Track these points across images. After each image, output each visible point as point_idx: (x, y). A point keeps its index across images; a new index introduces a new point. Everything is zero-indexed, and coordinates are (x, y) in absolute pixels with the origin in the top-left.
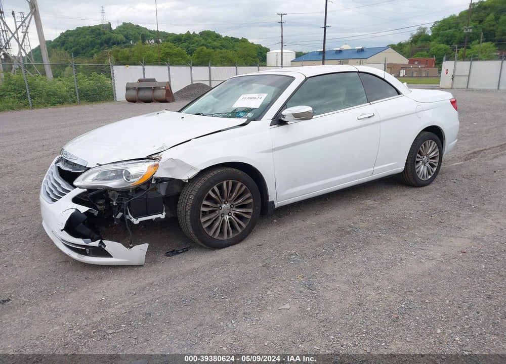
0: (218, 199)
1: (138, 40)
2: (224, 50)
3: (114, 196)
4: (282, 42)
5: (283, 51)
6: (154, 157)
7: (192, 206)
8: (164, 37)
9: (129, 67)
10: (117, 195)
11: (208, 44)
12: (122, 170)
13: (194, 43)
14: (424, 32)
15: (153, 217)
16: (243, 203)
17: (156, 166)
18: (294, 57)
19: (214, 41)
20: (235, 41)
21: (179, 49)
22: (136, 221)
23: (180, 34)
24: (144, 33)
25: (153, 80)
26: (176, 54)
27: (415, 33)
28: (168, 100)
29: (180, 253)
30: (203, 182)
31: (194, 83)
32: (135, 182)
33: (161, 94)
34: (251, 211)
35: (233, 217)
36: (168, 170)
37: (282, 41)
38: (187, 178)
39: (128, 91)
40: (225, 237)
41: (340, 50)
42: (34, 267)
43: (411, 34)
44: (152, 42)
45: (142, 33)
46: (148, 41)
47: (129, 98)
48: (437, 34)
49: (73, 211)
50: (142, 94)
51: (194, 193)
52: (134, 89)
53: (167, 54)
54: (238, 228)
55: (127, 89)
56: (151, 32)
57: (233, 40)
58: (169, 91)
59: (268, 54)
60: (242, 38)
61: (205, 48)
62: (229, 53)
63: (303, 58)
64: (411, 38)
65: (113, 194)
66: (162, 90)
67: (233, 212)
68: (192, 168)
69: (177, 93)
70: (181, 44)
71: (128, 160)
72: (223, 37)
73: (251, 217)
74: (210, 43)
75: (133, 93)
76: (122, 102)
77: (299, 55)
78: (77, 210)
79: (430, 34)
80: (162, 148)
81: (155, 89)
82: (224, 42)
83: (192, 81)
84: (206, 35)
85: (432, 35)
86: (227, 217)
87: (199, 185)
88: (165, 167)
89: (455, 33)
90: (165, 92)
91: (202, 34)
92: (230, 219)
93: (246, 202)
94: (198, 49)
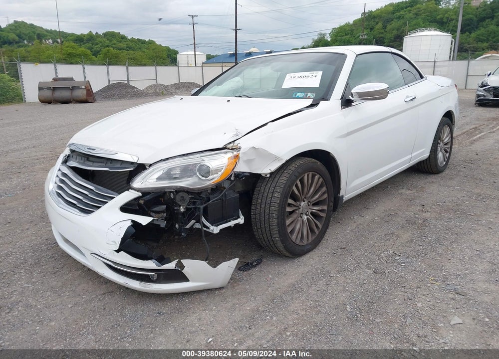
0: (299, 195)
1: (34, 40)
2: (131, 52)
3: (183, 199)
4: (194, 44)
5: (196, 53)
6: (230, 146)
7: (279, 206)
8: (63, 36)
9: (39, 65)
10: (188, 197)
11: (113, 45)
12: (195, 165)
13: (97, 44)
14: (324, 37)
15: (232, 223)
16: (320, 199)
17: (237, 157)
18: (204, 60)
19: (120, 42)
20: (142, 43)
21: (83, 49)
22: (215, 230)
23: (82, 34)
24: (39, 32)
25: (71, 79)
26: (80, 55)
27: (316, 38)
28: (89, 100)
29: (255, 266)
30: (288, 176)
31: (111, 83)
32: (214, 179)
33: (81, 93)
34: (325, 208)
35: (311, 217)
36: (248, 162)
37: (194, 42)
38: (269, 172)
39: (41, 91)
40: (305, 242)
41: (249, 53)
42: (70, 306)
43: (313, 39)
44: (49, 42)
45: (37, 32)
46: (45, 41)
47: (43, 99)
48: (335, 40)
49: (129, 224)
50: (59, 94)
51: (278, 189)
52: (49, 88)
53: (70, 55)
54: (316, 230)
55: (40, 89)
56: (47, 31)
57: (139, 42)
58: (89, 91)
59: (178, 57)
60: (149, 40)
61: (112, 49)
62: (138, 54)
63: (214, 60)
64: (312, 43)
65: (182, 197)
66: (82, 90)
67: (310, 211)
68: (277, 158)
69: (98, 93)
70: (83, 44)
71: (202, 152)
72: (129, 38)
73: (325, 215)
74: (115, 44)
75: (48, 94)
76: (34, 104)
77: (209, 57)
78: (133, 221)
79: (329, 40)
80: (237, 135)
81: (73, 88)
82: (131, 44)
83: (109, 81)
84: (110, 36)
85: (332, 40)
86: (305, 217)
87: (283, 179)
88: (245, 159)
89: (351, 39)
90: (85, 92)
91: (105, 35)
92: (308, 219)
93: (322, 199)
94: (104, 50)
